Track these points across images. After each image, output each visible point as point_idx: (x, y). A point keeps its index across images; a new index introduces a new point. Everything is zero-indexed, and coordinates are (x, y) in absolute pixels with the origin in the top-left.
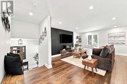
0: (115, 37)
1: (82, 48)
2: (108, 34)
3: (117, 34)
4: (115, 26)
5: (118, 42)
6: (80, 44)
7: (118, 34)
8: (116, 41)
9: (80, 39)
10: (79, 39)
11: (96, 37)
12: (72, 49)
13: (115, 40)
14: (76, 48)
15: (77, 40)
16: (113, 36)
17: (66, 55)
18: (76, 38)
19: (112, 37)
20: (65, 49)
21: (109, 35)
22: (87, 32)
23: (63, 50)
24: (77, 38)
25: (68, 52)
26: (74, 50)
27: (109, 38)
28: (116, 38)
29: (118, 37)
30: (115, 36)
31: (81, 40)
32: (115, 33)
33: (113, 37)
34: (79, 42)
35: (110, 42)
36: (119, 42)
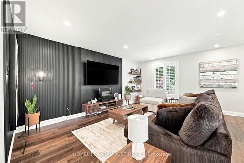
0: (214, 71)
1: (141, 96)
2: (200, 64)
3: (218, 64)
4: (217, 46)
5: (221, 84)
6: (137, 87)
7: (222, 64)
8: (217, 81)
9: (139, 76)
10: (136, 76)
11: (171, 71)
12: (116, 99)
13: (215, 78)
14: (127, 96)
15: (131, 77)
16: (209, 69)
17: (99, 114)
18: (129, 73)
19: (207, 71)
20: (96, 100)
21: (202, 66)
22: (153, 58)
23: (89, 103)
24: (131, 73)
25: (106, 107)
26: (121, 102)
27: (202, 74)
28: (218, 73)
29: (221, 70)
30: (214, 68)
31: (139, 78)
32: (215, 62)
33: (210, 71)
34: (135, 82)
35: (203, 83)
36: (224, 84)
